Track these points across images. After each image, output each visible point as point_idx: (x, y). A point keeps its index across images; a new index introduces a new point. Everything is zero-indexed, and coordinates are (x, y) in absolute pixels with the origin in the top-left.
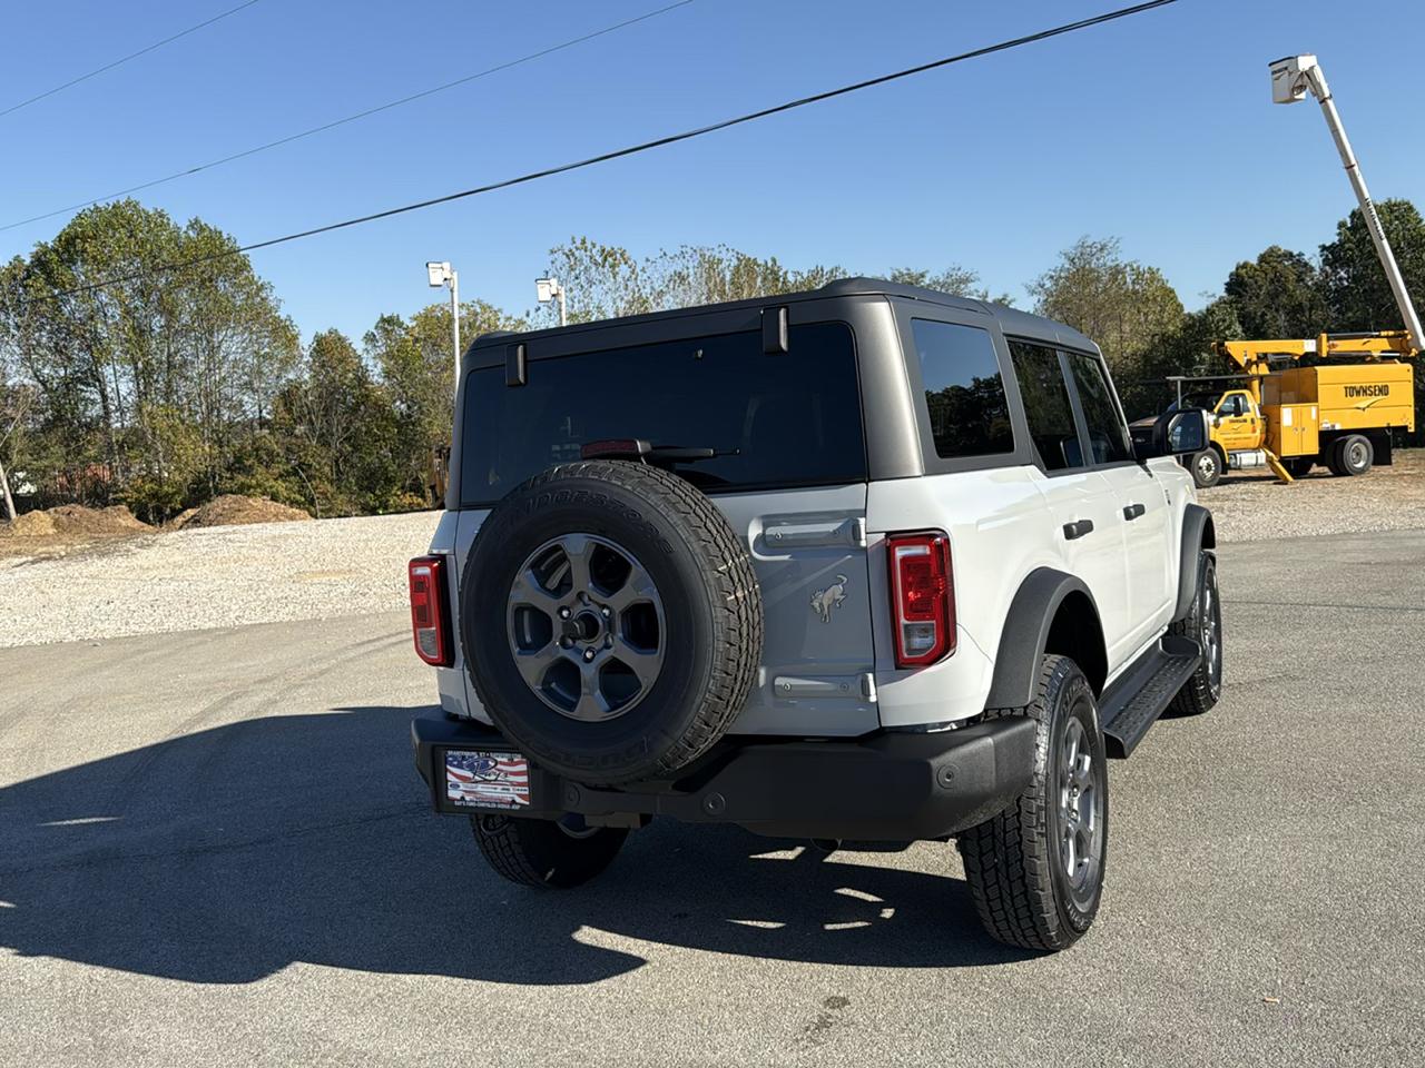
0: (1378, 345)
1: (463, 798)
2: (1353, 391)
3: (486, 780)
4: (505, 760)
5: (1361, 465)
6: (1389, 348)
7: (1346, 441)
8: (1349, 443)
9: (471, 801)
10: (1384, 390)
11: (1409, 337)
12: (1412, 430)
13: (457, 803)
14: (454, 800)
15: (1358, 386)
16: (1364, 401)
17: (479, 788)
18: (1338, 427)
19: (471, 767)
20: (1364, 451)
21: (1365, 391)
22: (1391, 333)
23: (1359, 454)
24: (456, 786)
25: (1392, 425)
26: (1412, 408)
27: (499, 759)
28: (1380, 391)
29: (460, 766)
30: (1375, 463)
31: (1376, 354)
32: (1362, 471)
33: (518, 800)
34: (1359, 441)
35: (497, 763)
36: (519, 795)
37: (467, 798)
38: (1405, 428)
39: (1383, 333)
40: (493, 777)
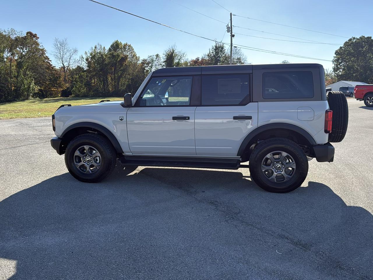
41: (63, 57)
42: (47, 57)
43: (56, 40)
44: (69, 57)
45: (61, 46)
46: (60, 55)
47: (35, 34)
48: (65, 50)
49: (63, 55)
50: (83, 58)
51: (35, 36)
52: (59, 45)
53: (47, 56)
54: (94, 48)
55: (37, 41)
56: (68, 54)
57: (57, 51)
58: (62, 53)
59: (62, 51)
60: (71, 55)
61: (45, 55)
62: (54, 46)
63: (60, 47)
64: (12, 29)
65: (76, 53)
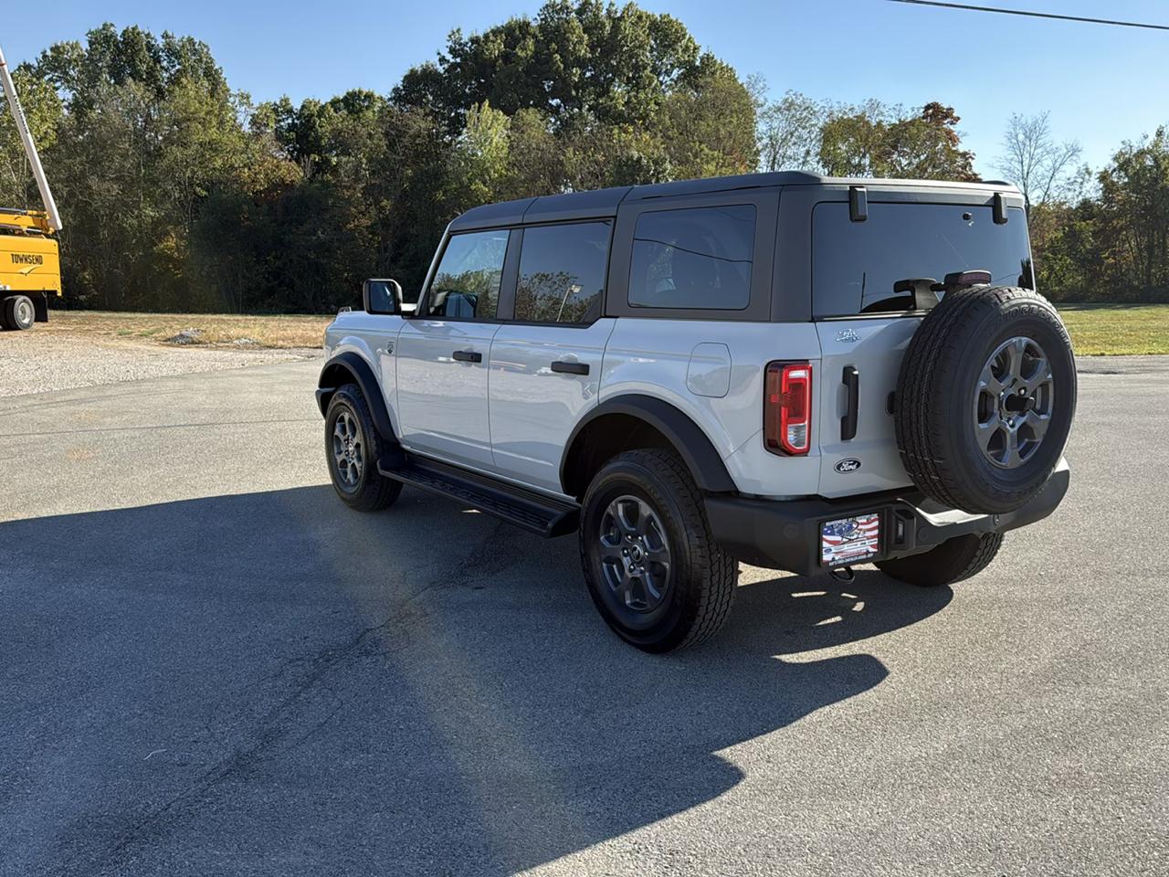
0: (25, 222)
1: (833, 560)
2: (17, 259)
3: (850, 540)
4: (865, 521)
5: (26, 321)
6: (33, 225)
7: (15, 301)
8: (17, 302)
9: (839, 559)
10: (39, 260)
11: (48, 218)
12: (59, 294)
13: (830, 564)
14: (828, 562)
15: (21, 254)
16: (26, 268)
17: (846, 547)
18: (8, 288)
19: (840, 533)
20: (28, 310)
21: (26, 260)
22: (35, 213)
23: (24, 310)
24: (829, 550)
25: (46, 289)
26: (59, 277)
27: (860, 521)
28: (37, 260)
29: (832, 534)
30: (36, 321)
31: (25, 229)
32: (28, 326)
33: (871, 550)
34: (24, 301)
35: (858, 524)
36: (872, 546)
37: (837, 558)
38: (55, 292)
39: (30, 212)
40: (855, 536)
41: (1028, 173)
42: (975, 175)
43: (1015, 122)
44: (1051, 172)
45: (1027, 137)
46: (1020, 169)
47: (948, 109)
48: (1039, 151)
49: (1030, 166)
50: (1090, 174)
51: (948, 114)
52: (1021, 137)
53: (977, 172)
54: (1152, 137)
55: (952, 127)
56: (1048, 162)
57: (1012, 156)
58: (1026, 162)
59: (1027, 155)
60: (1057, 164)
61: (970, 170)
62: (1005, 140)
63: (1024, 145)
64: (871, 100)
65: (1074, 158)
